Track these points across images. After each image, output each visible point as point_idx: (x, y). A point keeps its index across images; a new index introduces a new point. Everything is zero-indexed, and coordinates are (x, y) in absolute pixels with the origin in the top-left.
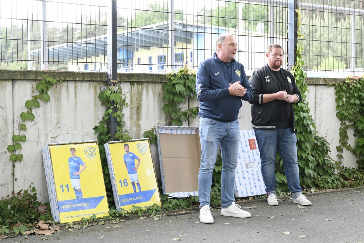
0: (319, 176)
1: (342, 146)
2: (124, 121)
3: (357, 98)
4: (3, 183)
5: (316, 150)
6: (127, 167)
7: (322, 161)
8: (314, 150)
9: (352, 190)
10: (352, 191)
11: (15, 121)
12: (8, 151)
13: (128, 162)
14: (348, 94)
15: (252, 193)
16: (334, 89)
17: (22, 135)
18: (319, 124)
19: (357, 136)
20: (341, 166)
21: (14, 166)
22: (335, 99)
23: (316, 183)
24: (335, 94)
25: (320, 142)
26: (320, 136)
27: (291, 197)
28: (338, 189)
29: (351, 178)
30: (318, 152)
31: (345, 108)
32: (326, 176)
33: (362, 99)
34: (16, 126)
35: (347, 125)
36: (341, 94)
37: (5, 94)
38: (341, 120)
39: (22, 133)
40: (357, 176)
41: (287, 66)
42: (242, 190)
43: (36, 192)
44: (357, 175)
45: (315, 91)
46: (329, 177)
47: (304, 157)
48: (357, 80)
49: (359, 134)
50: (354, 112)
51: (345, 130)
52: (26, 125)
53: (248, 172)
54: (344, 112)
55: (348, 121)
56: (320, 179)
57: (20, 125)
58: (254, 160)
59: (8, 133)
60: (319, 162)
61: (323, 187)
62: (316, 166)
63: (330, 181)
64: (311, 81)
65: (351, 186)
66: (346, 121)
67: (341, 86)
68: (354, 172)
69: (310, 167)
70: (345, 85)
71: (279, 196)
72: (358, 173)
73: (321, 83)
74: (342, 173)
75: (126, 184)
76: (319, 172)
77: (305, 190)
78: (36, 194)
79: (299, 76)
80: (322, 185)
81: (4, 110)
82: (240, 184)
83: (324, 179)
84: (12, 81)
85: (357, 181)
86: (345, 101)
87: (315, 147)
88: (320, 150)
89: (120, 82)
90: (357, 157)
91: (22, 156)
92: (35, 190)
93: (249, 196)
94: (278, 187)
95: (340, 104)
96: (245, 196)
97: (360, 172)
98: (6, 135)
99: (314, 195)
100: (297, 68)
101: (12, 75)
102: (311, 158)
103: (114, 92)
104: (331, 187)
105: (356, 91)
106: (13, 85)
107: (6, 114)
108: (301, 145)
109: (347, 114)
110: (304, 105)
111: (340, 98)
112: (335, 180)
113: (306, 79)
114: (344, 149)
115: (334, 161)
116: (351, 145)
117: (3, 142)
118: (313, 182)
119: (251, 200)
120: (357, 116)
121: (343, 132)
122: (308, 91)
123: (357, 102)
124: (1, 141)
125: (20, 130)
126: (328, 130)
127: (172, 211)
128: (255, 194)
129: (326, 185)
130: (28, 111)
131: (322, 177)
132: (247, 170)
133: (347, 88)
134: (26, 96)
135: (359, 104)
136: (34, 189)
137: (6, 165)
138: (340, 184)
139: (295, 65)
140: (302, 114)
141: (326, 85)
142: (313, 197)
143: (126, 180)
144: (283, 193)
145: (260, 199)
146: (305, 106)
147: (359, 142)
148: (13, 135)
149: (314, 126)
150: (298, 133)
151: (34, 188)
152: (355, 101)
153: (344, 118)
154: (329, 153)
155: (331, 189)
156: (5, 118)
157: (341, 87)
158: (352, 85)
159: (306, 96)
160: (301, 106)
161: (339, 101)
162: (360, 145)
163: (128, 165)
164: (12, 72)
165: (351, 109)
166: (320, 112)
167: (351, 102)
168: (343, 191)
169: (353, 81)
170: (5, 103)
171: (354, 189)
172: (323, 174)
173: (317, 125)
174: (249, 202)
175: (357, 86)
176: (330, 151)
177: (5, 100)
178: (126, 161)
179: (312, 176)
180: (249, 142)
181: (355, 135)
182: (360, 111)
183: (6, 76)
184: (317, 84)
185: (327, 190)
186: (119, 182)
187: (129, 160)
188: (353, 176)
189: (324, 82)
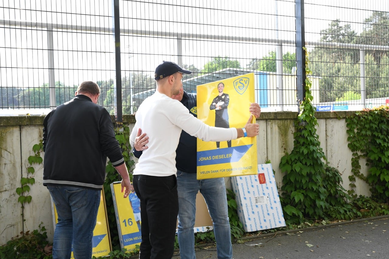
0: (331, 206)
1: (354, 176)
2: (133, 160)
3: (369, 129)
4: (12, 224)
5: (327, 181)
6: (132, 206)
7: (334, 191)
8: (326, 181)
9: (365, 220)
10: (365, 222)
11: (23, 165)
12: (16, 193)
13: (133, 201)
14: (359, 126)
15: (261, 227)
16: (345, 122)
17: (30, 177)
18: (330, 156)
19: (370, 165)
20: (354, 194)
21: (23, 207)
22: (346, 131)
23: (329, 213)
24: (346, 126)
25: (331, 173)
26: (332, 167)
27: (301, 231)
28: (350, 220)
29: (364, 206)
30: (330, 183)
31: (356, 139)
32: (339, 207)
33: (373, 130)
34: (24, 169)
35: (359, 155)
36: (352, 126)
37: (12, 139)
38: (353, 151)
39: (30, 175)
40: (370, 205)
41: (297, 101)
42: (251, 225)
43: (46, 231)
44: (370, 203)
45: (326, 124)
46: (341, 207)
47: (315, 189)
48: (369, 113)
49: (371, 164)
50: (366, 142)
51: (357, 160)
52: (34, 168)
53: (257, 206)
54: (355, 143)
55: (360, 151)
56: (332, 209)
57: (28, 168)
58: (264, 194)
59: (16, 176)
60: (331, 193)
61: (335, 217)
62: (328, 196)
63: (342, 211)
64: (321, 115)
65: (364, 216)
66: (358, 151)
67: (351, 118)
68: (367, 201)
69: (322, 199)
70: (355, 117)
71: (290, 229)
72: (371, 201)
73: (332, 116)
74: (355, 202)
75: (130, 223)
76: (332, 202)
77: (317, 221)
78: (46, 233)
79: (308, 111)
80: (334, 216)
81: (12, 155)
82: (249, 219)
83: (336, 209)
84: (19, 127)
85: (370, 210)
86: (356, 132)
87: (326, 179)
88: (331, 181)
89: (128, 123)
90: (370, 185)
91: (30, 198)
92: (45, 230)
93: (258, 230)
94: (289, 219)
95: (351, 136)
96: (254, 230)
97: (373, 201)
98: (14, 178)
99: (325, 227)
100: (307, 103)
101: (19, 121)
102: (322, 190)
103: (119, 134)
104: (343, 218)
105: (367, 123)
106: (20, 131)
107: (14, 158)
108: (312, 177)
109: (359, 145)
110: (313, 139)
111: (351, 130)
112: (348, 211)
113: (316, 113)
114: (357, 179)
115: (346, 191)
116: (363, 174)
117: (11, 185)
118: (325, 212)
119: (259, 235)
120: (369, 146)
121: (355, 162)
122: (318, 125)
123: (369, 133)
124: (9, 184)
125: (29, 173)
126: (340, 160)
127: (176, 249)
128: (264, 228)
129: (338, 216)
130: (36, 155)
131: (335, 207)
132: (256, 204)
133: (358, 120)
134: (33, 141)
135: (371, 135)
136: (43, 229)
137: (15, 207)
138: (352, 214)
139: (304, 101)
140: (312, 148)
141: (336, 118)
142: (324, 230)
143: (131, 219)
144: (293, 225)
145: (269, 234)
146: (315, 140)
147: (371, 171)
148: (22, 178)
149: (325, 158)
150: (308, 166)
151: (43, 227)
152: (366, 132)
153: (356, 149)
154: (341, 183)
155: (344, 220)
156: (13, 162)
157: (352, 120)
158: (363, 117)
159: (316, 130)
160: (311, 140)
161: (350, 133)
162: (372, 174)
163: (134, 204)
164: (18, 118)
165: (363, 140)
166: (331, 144)
167: (362, 134)
168: (355, 222)
169: (364, 113)
170: (12, 148)
171: (367, 220)
172: (336, 204)
173: (329, 157)
174: (257, 238)
175: (368, 118)
176: (342, 181)
177: (13, 145)
178: (131, 200)
179: (324, 207)
180: (258, 177)
181: (367, 164)
182: (372, 141)
183: (12, 122)
184: (327, 117)
185: (340, 221)
186: (123, 222)
187: (134, 199)
188: (367, 205)
189: (335, 115)
